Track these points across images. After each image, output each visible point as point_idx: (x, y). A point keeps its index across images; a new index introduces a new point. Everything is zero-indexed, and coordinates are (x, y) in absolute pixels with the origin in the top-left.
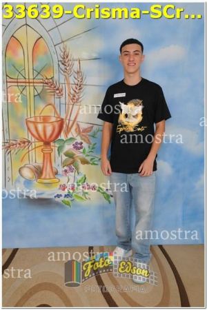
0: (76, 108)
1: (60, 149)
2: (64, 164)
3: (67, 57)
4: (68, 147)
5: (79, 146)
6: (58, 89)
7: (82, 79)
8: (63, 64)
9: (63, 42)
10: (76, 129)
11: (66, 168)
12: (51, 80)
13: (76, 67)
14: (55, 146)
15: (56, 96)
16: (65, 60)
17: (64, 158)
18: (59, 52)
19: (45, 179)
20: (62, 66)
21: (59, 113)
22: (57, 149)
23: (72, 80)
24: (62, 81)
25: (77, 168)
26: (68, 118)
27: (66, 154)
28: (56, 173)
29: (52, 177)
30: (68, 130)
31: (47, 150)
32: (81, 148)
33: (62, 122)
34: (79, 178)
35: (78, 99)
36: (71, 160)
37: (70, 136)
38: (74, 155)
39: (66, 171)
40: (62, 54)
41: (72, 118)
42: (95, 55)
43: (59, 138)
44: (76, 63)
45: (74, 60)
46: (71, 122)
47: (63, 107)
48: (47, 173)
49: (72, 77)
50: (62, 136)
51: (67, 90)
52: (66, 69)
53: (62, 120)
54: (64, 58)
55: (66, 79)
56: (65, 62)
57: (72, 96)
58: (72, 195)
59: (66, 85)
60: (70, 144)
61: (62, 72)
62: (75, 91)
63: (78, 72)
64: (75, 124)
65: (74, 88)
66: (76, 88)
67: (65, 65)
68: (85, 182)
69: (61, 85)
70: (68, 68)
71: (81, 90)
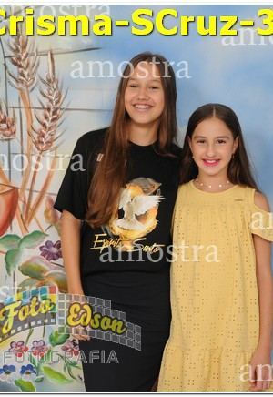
1: (10, 259)
3: (24, 47)
4: (29, 253)
5: (54, 250)
6: (3, 121)
7: (59, 96)
8: (15, 64)
10: (46, 212)
13: (44, 69)
15: (0, 137)
16: (19, 55)
17: (21, 278)
20: (13, 69)
21: (7, 174)
23: (35, 99)
24: (14, 101)
26: (28, 186)
27: (26, 270)
30: (29, 215)
32: (59, 255)
33: (14, 195)
35: (50, 143)
37: (33, 227)
38: (43, 271)
41: (38, 186)
43: (9, 232)
44: (45, 60)
45: (39, 54)
46: (35, 196)
49: (37, 91)
50: (16, 228)
51: (23, 122)
52: (22, 75)
53: (15, 189)
54: (18, 50)
55: (23, 97)
56: (19, 59)
57: (36, 135)
58: (38, 368)
59: (23, 110)
60: (33, 247)
61: (14, 82)
62: (44, 125)
63: (49, 81)
64: (45, 199)
65: (42, 118)
66: (46, 118)
67: (20, 66)
68: (71, 338)
69: (11, 111)
70: (26, 73)
71: (58, 122)
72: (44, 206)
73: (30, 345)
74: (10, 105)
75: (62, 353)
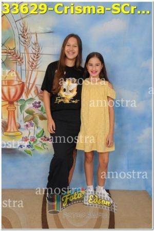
0: (34, 73)
1: (22, 108)
2: (25, 120)
3: (26, 31)
4: (29, 106)
5: (38, 105)
6: (19, 58)
7: (39, 49)
8: (23, 37)
9: (22, 18)
10: (35, 91)
11: (27, 123)
12: (13, 50)
13: (33, 39)
14: (18, 105)
15: (18, 64)
16: (24, 34)
17: (26, 115)
18: (19, 26)
19: (10, 132)
20: (22, 39)
21: (20, 77)
22: (19, 107)
23: (30, 50)
24: (22, 51)
25: (36, 123)
26: (28, 82)
27: (28, 112)
28: (19, 127)
29: (16, 130)
30: (28, 92)
31: (11, 108)
32: (40, 106)
33: (23, 85)
34: (38, 131)
35: (36, 66)
36: (31, 116)
37: (30, 96)
38: (34, 112)
39: (27, 126)
40: (22, 29)
41: (32, 82)
42: (49, 29)
43: (21, 98)
44: (34, 36)
45: (31, 34)
46: (31, 85)
47: (24, 72)
48: (12, 127)
49: (31, 48)
50: (24, 97)
51: (26, 59)
52: (25, 41)
53: (23, 83)
54: (24, 32)
55: (26, 49)
56: (24, 35)
57: (31, 63)
58: (32, 146)
59: (26, 54)
60: (30, 104)
61: (22, 44)
62: (33, 60)
63: (35, 43)
64: (34, 87)
65: (33, 57)
66: (34, 57)
67: (25, 38)
68: (44, 135)
69: (21, 54)
70: (27, 41)
71: (39, 59)
72: (34, 89)
73: (29, 138)
74: (21, 52)
75: (41, 140)
